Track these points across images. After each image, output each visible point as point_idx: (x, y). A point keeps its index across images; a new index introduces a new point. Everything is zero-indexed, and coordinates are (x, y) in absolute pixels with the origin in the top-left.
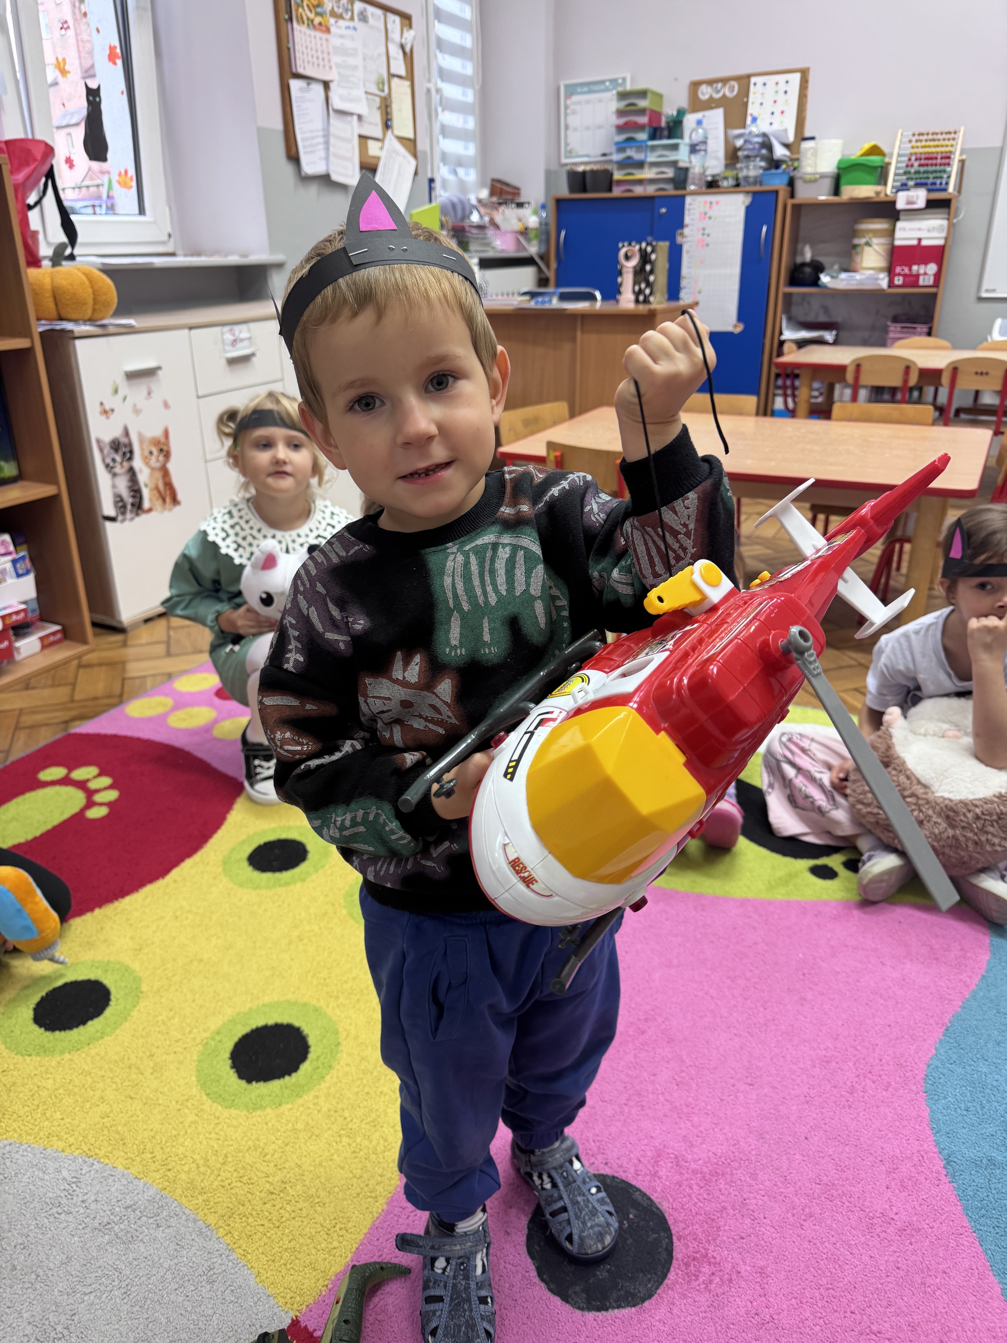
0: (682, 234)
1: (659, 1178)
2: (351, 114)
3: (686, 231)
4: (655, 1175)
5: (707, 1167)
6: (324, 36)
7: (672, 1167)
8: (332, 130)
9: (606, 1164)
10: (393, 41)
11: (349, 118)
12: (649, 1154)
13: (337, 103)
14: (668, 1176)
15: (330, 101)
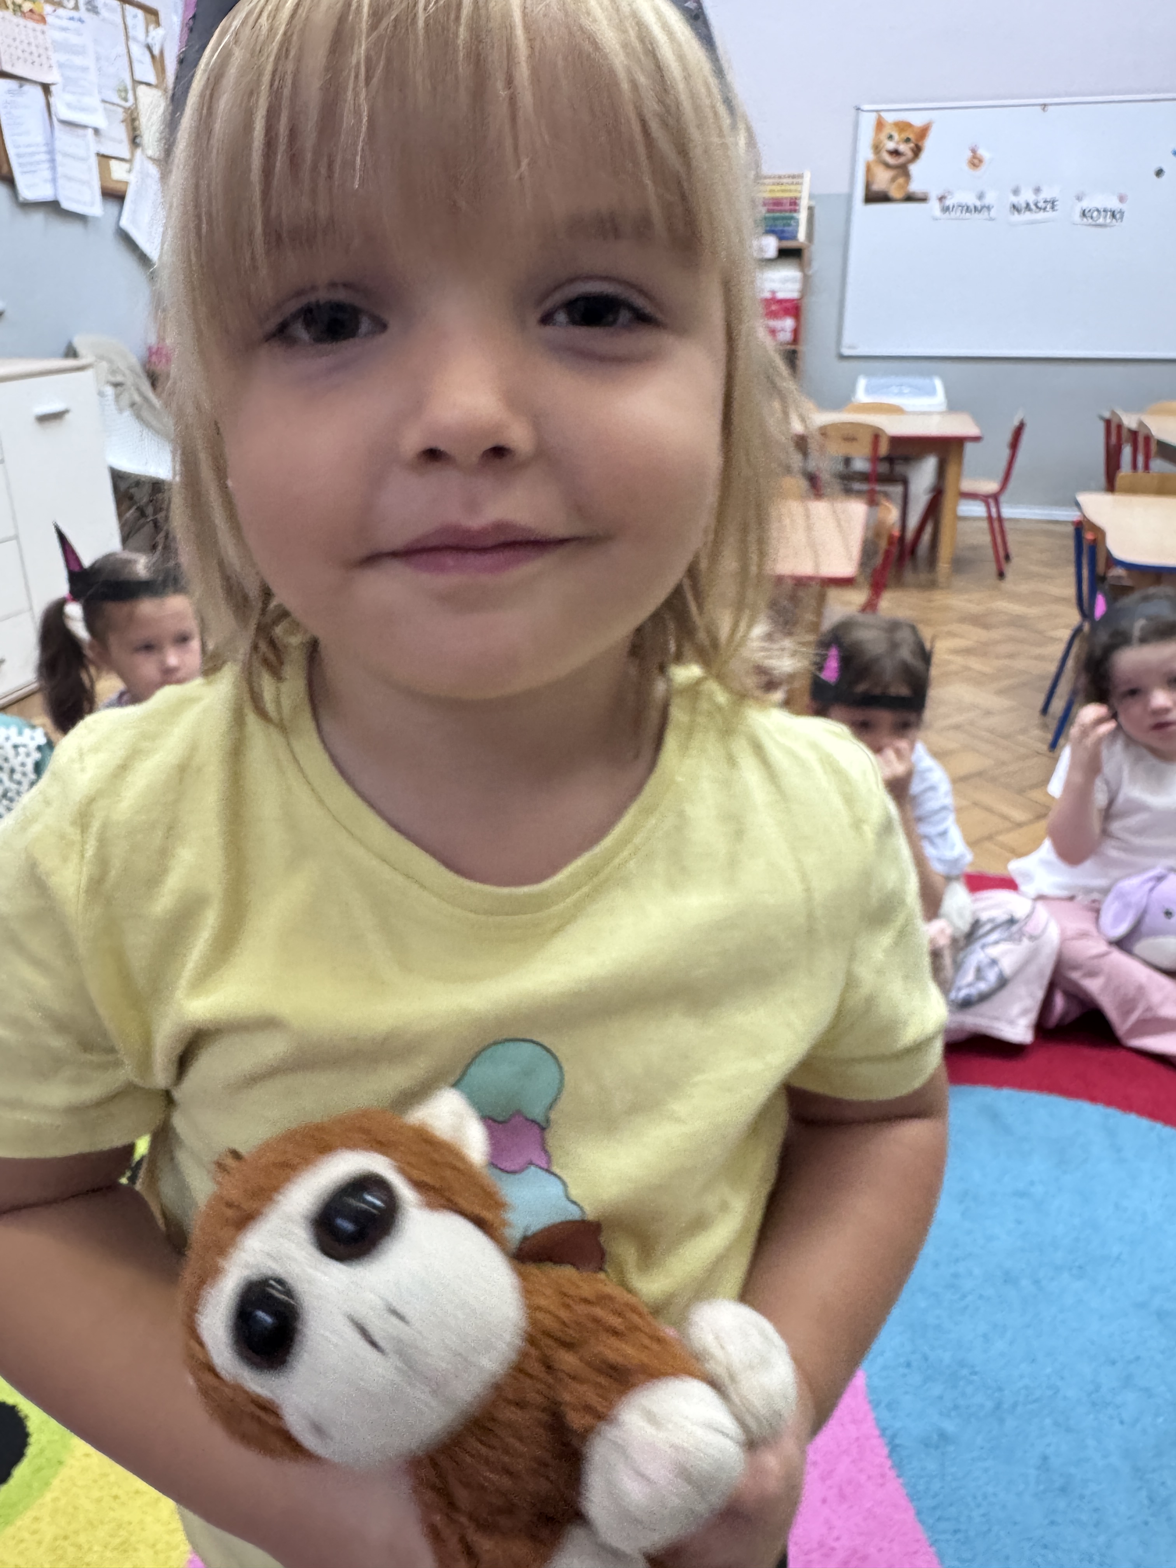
2: (85, 127)
6: (39, 27)
8: (58, 145)
10: (135, 39)
11: (80, 131)
13: (62, 111)
15: (53, 109)
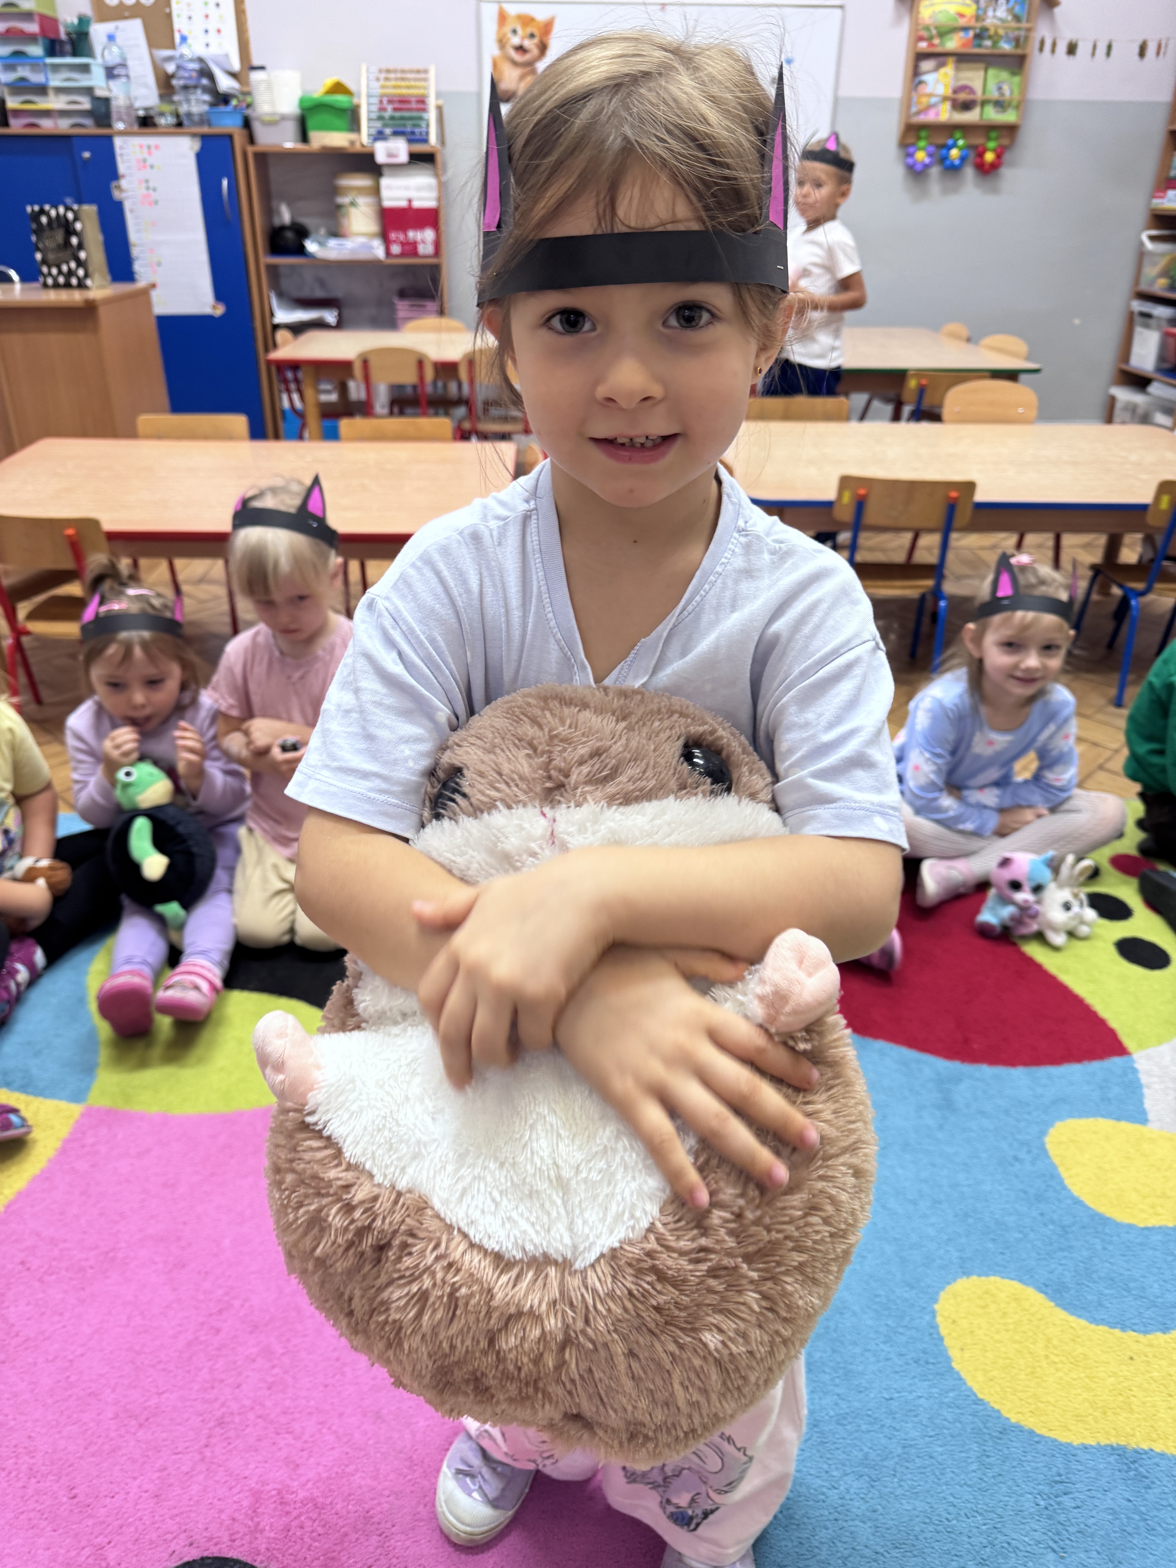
0: (119, 188)
1: (262, 1531)
3: (123, 183)
4: (257, 1530)
5: (318, 1488)
7: (275, 1509)
9: (191, 1544)
12: (245, 1503)
14: (272, 1525)
